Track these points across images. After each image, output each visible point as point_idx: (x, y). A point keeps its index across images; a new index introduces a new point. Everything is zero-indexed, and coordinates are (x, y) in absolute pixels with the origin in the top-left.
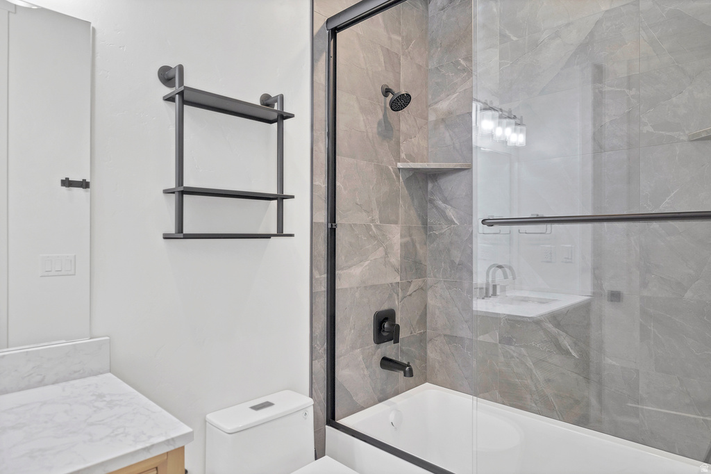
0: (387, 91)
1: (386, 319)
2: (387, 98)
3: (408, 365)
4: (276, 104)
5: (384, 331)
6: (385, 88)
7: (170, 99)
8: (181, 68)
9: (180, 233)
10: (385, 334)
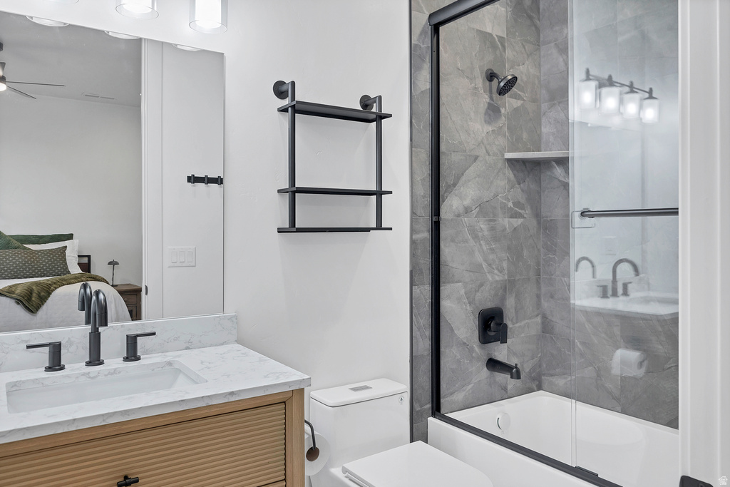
0: (491, 76)
1: (492, 318)
2: (492, 83)
3: (516, 367)
4: (375, 105)
5: (490, 330)
6: (490, 72)
7: (284, 110)
8: (293, 83)
9: (293, 227)
10: (492, 334)
